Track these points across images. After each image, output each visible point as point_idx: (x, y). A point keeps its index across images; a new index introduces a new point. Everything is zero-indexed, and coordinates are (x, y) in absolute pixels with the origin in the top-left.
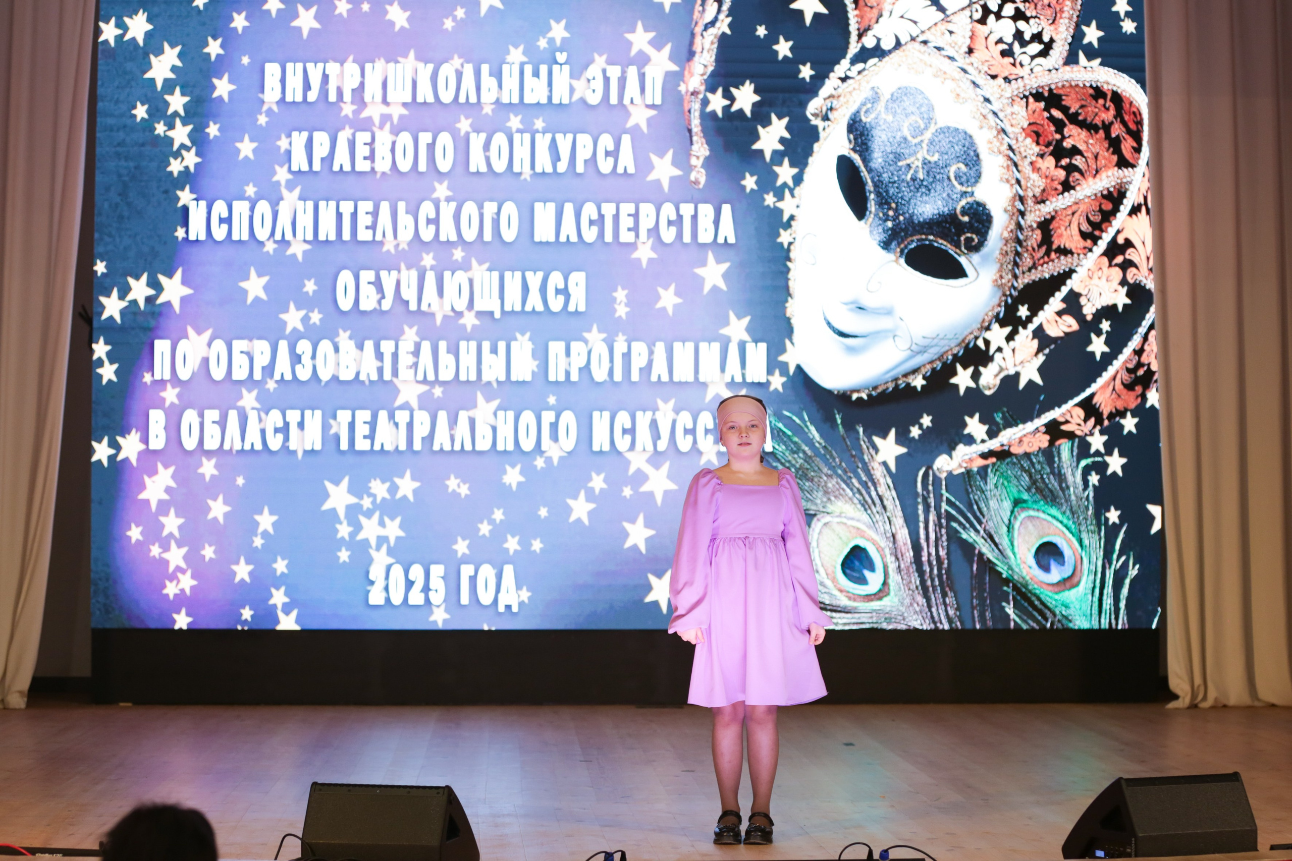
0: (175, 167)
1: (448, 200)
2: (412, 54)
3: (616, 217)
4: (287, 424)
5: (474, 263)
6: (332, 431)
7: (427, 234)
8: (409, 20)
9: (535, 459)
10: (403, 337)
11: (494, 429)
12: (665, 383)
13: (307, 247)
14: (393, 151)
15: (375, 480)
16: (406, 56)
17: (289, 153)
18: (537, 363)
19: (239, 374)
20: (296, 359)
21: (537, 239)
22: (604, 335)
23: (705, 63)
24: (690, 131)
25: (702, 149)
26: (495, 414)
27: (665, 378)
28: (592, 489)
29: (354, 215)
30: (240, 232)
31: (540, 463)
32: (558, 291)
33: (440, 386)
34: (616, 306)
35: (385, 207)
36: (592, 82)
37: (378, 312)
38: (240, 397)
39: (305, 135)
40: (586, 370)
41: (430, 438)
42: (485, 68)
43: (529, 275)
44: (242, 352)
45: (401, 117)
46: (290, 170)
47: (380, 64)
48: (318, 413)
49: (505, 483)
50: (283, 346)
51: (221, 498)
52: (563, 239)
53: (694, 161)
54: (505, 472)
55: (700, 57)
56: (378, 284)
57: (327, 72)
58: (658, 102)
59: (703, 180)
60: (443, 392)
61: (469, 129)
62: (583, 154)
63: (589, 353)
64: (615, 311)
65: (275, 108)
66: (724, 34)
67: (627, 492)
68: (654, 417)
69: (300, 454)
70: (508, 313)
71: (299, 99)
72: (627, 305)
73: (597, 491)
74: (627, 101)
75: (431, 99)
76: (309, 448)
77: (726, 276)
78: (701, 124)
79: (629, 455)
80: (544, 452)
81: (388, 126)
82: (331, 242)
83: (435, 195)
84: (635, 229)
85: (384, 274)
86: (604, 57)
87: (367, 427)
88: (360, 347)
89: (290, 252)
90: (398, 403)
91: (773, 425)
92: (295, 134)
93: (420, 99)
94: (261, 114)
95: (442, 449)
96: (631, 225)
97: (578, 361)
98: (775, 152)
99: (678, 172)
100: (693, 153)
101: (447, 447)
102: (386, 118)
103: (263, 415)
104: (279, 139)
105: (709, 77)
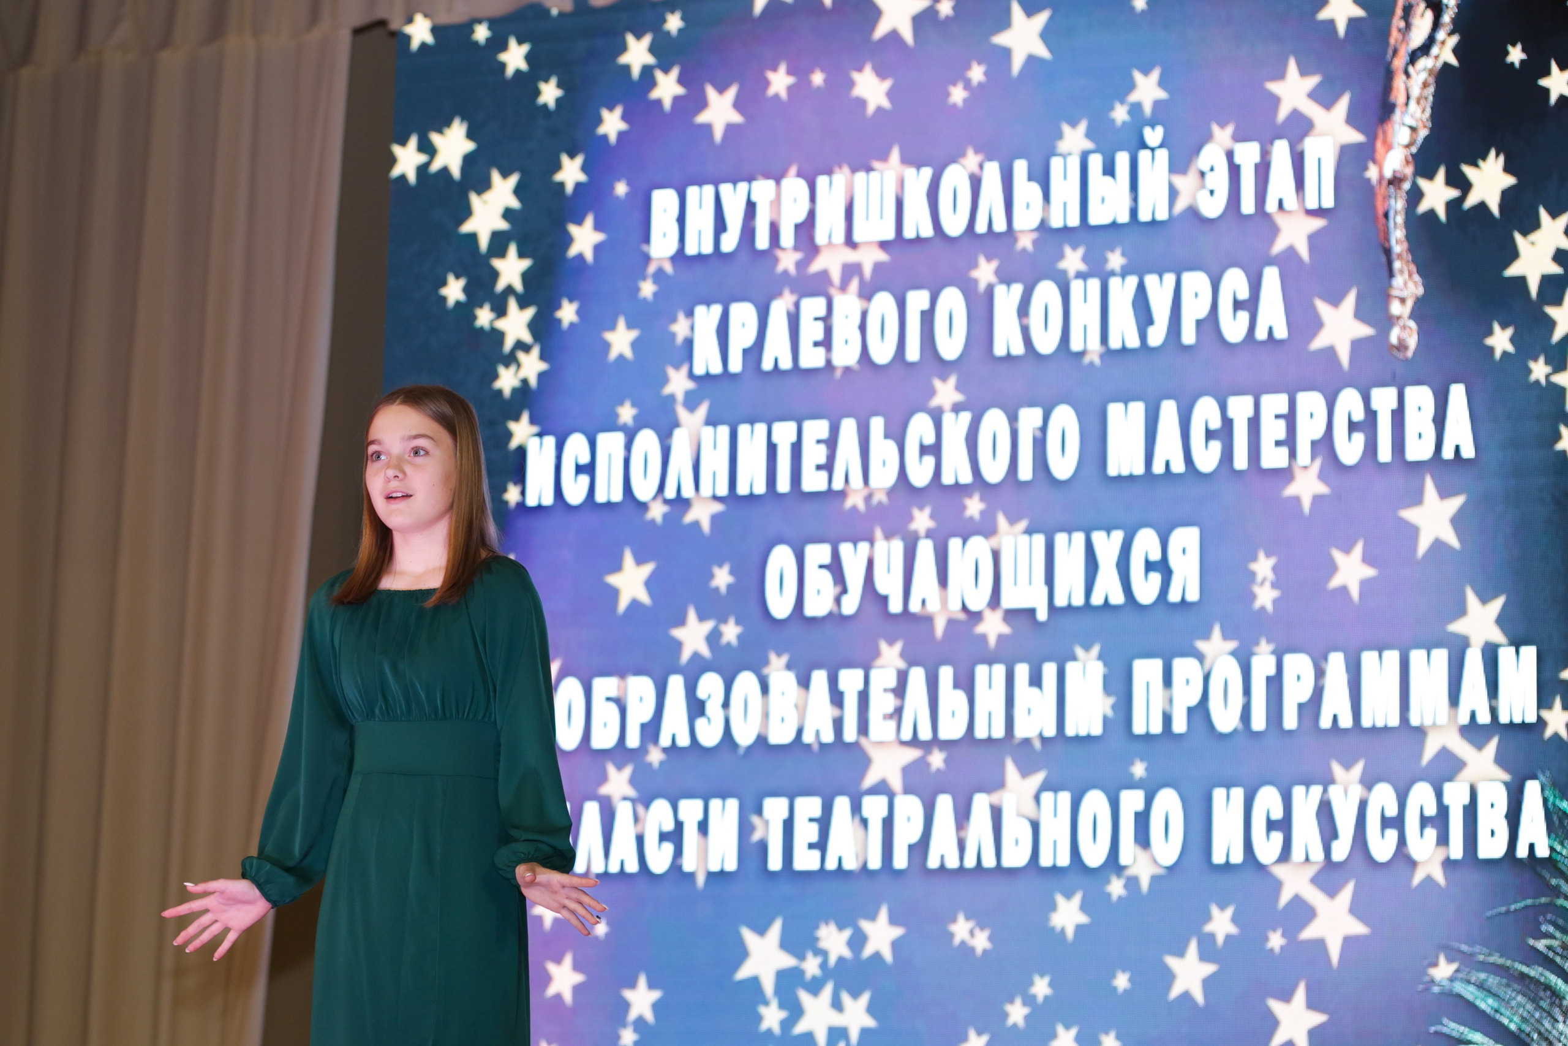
0: (507, 381)
1: (957, 408)
2: (895, 155)
3: (1254, 424)
4: (679, 825)
5: (1002, 521)
6: (756, 836)
7: (920, 473)
8: (890, 94)
9: (1108, 882)
10: (879, 662)
11: (1035, 826)
12: (1346, 730)
13: (718, 507)
14: (863, 328)
15: (827, 924)
16: (884, 157)
17: (689, 343)
18: (1111, 701)
19: (604, 738)
20: (696, 708)
21: (1112, 471)
22: (1232, 645)
23: (1413, 123)
24: (1388, 252)
25: (1411, 285)
26: (1037, 798)
27: (1346, 721)
28: (1212, 936)
29: (797, 449)
30: (609, 490)
31: (1116, 888)
32: (1150, 566)
33: (941, 750)
34: (1257, 589)
35: (849, 428)
36: (1209, 176)
37: (835, 618)
38: (604, 778)
39: (717, 310)
40: (1200, 711)
41: (920, 849)
42: (1020, 168)
43: (1098, 537)
44: (608, 699)
45: (878, 267)
46: (691, 376)
47: (841, 177)
48: (733, 804)
49: (1053, 929)
50: (676, 684)
51: (568, 960)
52: (1158, 468)
53: (1396, 308)
54: (1053, 907)
55: (1403, 113)
56: (835, 568)
57: (754, 198)
58: (1328, 202)
59: (1412, 342)
60: (946, 761)
61: (992, 279)
62: (1194, 309)
63: (1206, 678)
64: (1253, 597)
65: (668, 268)
66: (1446, 65)
67: (1276, 941)
68: (1325, 797)
69: (701, 880)
70: (1062, 609)
71: (708, 248)
72: (1274, 585)
73: (1220, 939)
74: (1271, 206)
75: (927, 231)
76: (715, 867)
77: (1457, 521)
78: (1408, 237)
79: (1280, 871)
80: (1124, 868)
81: (854, 285)
82: (759, 497)
83: (935, 402)
84: (1290, 442)
85: (845, 549)
86: (1230, 129)
87: (815, 827)
88: (804, 682)
89: (689, 517)
90: (870, 780)
91: (1550, 804)
92: (700, 310)
93: (909, 233)
94: (644, 278)
95: (942, 866)
96: (1282, 435)
97: (1186, 695)
98: (1547, 280)
99: (1365, 331)
100: (1394, 292)
101: (952, 863)
102: (851, 270)
103: (641, 809)
104: (674, 320)
105: (1420, 149)
